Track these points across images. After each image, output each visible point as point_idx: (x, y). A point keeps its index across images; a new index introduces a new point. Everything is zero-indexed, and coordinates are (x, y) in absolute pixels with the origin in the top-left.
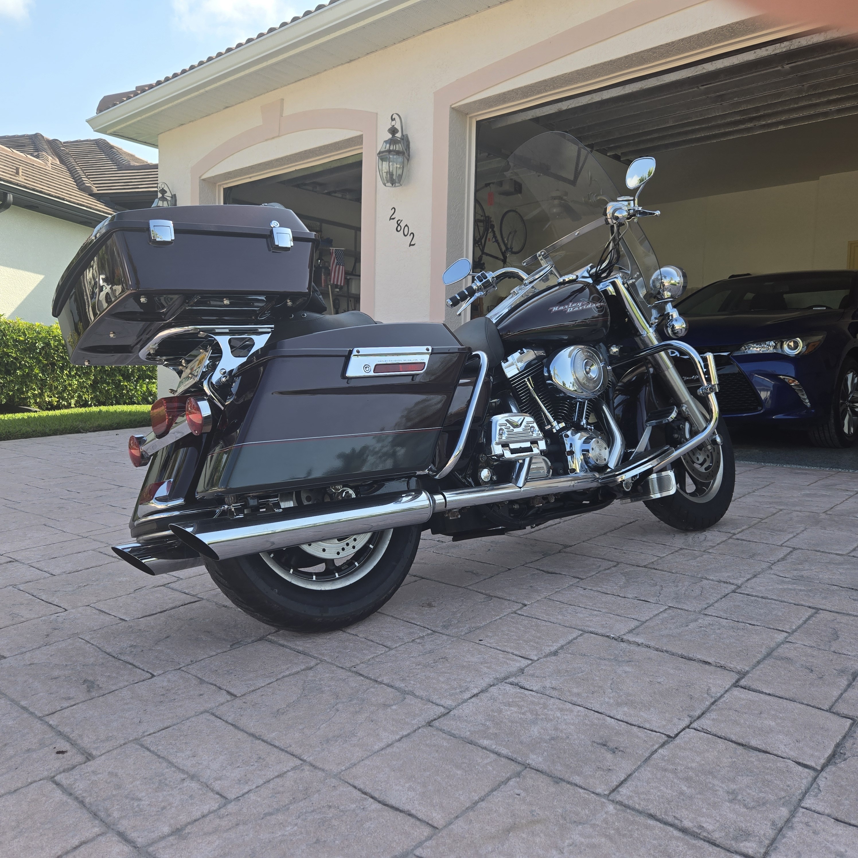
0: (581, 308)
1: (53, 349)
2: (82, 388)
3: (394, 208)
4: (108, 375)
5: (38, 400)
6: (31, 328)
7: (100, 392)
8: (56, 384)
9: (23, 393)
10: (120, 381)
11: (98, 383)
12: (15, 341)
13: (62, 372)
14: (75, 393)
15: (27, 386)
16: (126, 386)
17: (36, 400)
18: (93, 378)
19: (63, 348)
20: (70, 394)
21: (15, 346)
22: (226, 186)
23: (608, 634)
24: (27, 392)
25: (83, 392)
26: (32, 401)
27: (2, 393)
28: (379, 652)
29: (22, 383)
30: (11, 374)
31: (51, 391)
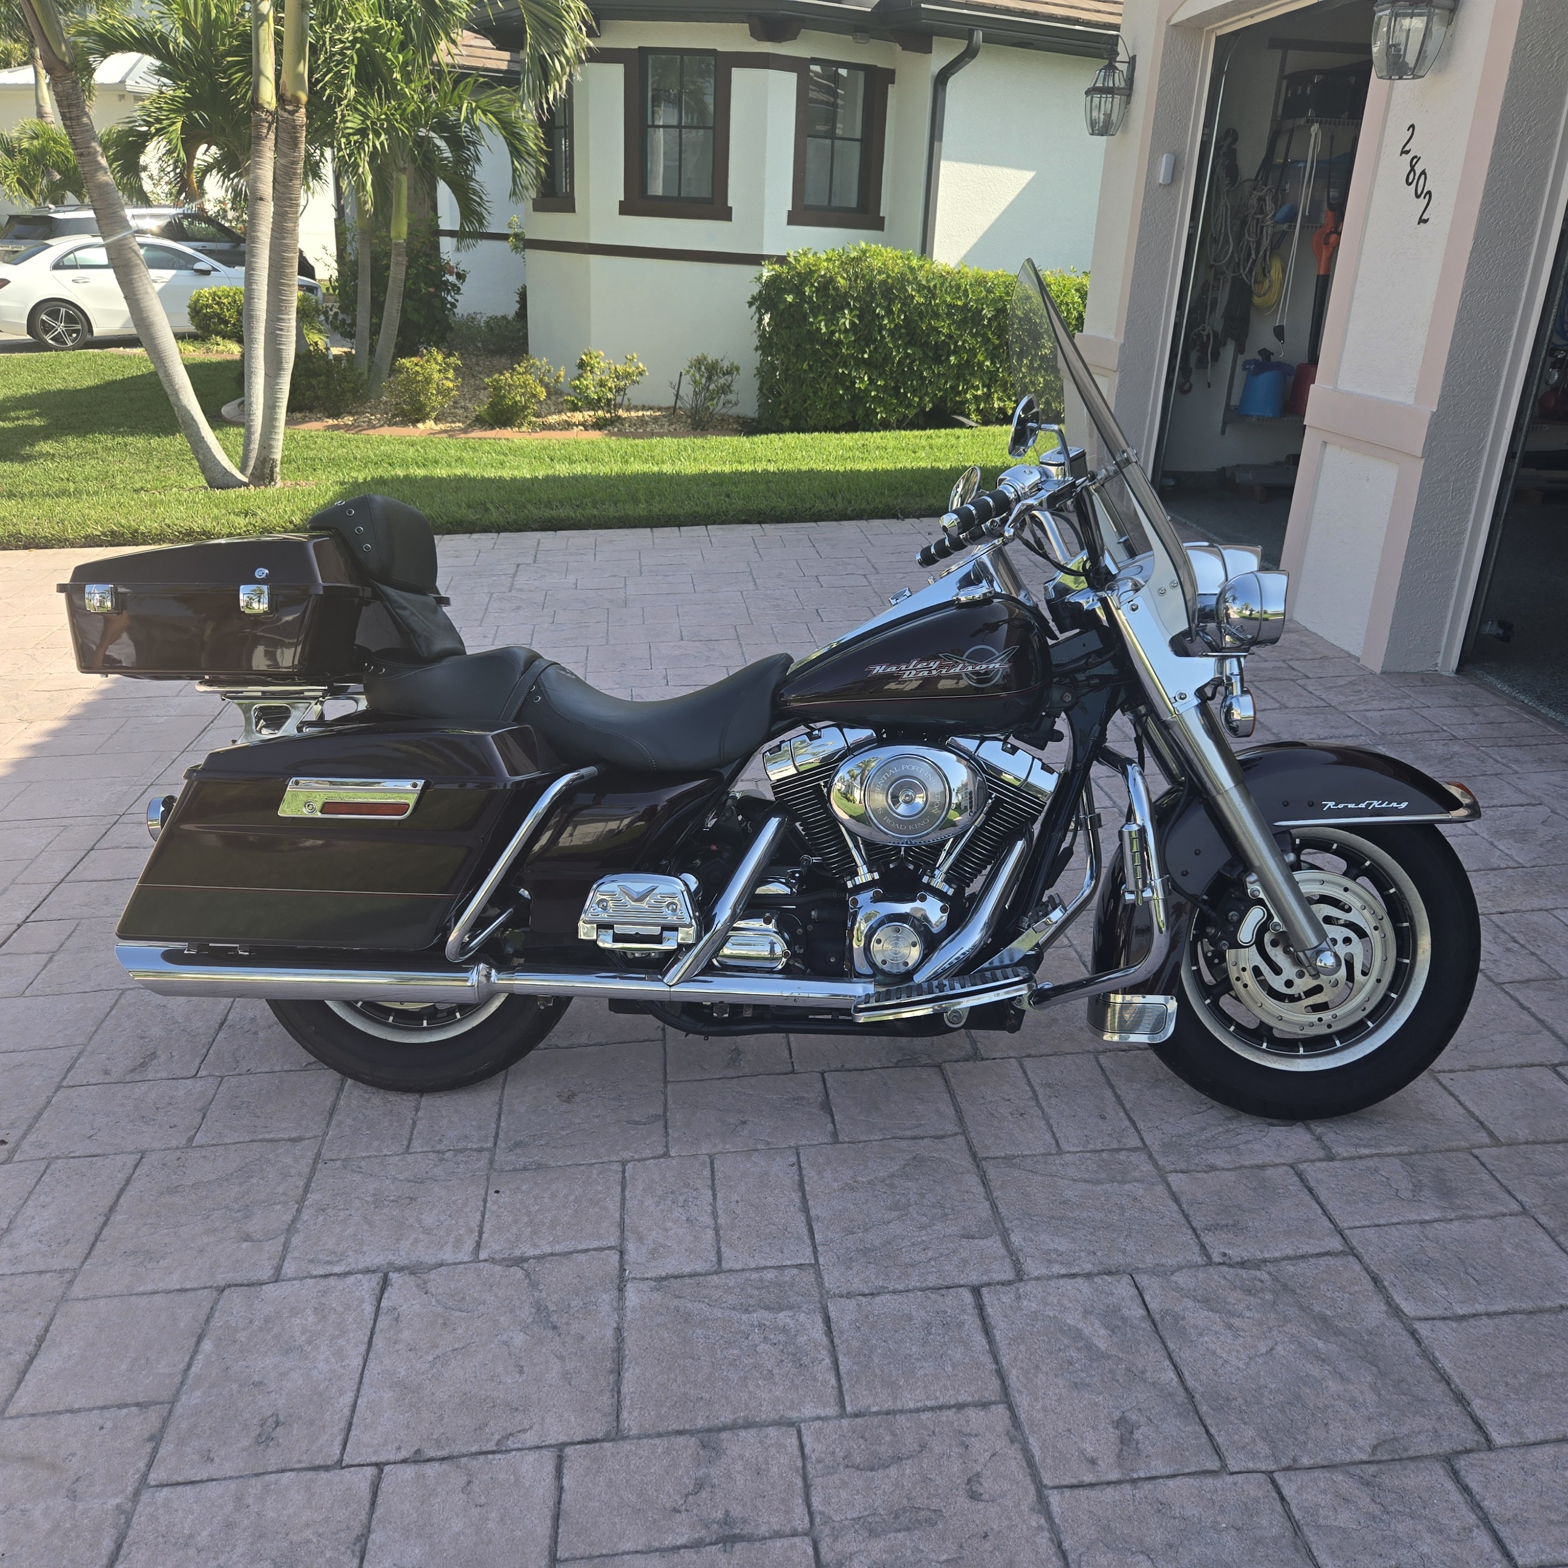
0: (934, 672)
3: (1412, 125)
5: (982, 406)
6: (980, 282)
9: (959, 393)
12: (950, 306)
15: (966, 382)
17: (978, 406)
21: (950, 315)
22: (1220, 33)
24: (966, 393)
26: (972, 407)
27: (927, 394)
28: (385, 1152)
29: (959, 377)
30: (941, 363)
31: (1005, 391)
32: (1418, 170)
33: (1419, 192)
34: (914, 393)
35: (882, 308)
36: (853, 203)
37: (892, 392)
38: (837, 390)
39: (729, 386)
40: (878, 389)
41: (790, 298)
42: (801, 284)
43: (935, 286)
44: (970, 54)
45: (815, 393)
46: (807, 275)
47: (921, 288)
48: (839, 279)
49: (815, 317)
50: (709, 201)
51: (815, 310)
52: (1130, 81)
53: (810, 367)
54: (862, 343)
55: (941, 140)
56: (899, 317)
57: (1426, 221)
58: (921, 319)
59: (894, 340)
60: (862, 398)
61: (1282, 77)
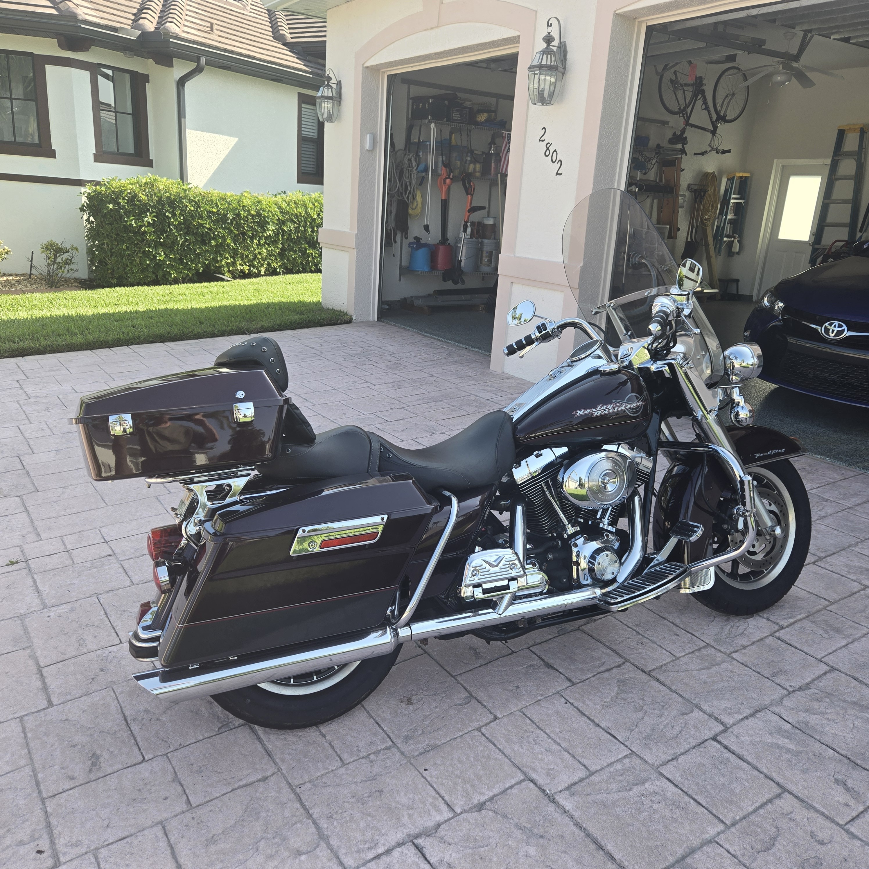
0: (611, 411)
1: (243, 220)
2: (270, 256)
3: (544, 128)
4: (295, 243)
5: (231, 269)
6: (223, 199)
7: (288, 260)
8: (246, 253)
9: (217, 262)
10: (306, 249)
11: (285, 251)
12: (210, 212)
13: (252, 241)
14: (264, 261)
15: (221, 255)
16: (312, 254)
17: (229, 269)
18: (280, 246)
19: (252, 219)
20: (260, 262)
21: (209, 217)
22: (389, 73)
23: (545, 788)
24: (221, 261)
25: (271, 260)
26: (226, 269)
27: (199, 262)
28: (331, 768)
29: (217, 252)
30: (205, 244)
31: (242, 260)
32: (552, 149)
33: (554, 160)
34: (192, 261)
35: (170, 213)
36: (132, 151)
37: (179, 262)
38: (145, 261)
39: (71, 260)
40: (170, 260)
41: (111, 206)
42: (116, 198)
43: (198, 200)
44: (198, 70)
45: (131, 263)
46: (119, 194)
47: (190, 201)
48: (141, 195)
49: (128, 218)
50: (39, 145)
51: (128, 213)
52: (340, 94)
53: (127, 247)
54: (159, 233)
55: (185, 117)
56: (180, 218)
57: (561, 174)
58: (193, 219)
59: (178, 232)
60: (161, 265)
61: (409, 99)
